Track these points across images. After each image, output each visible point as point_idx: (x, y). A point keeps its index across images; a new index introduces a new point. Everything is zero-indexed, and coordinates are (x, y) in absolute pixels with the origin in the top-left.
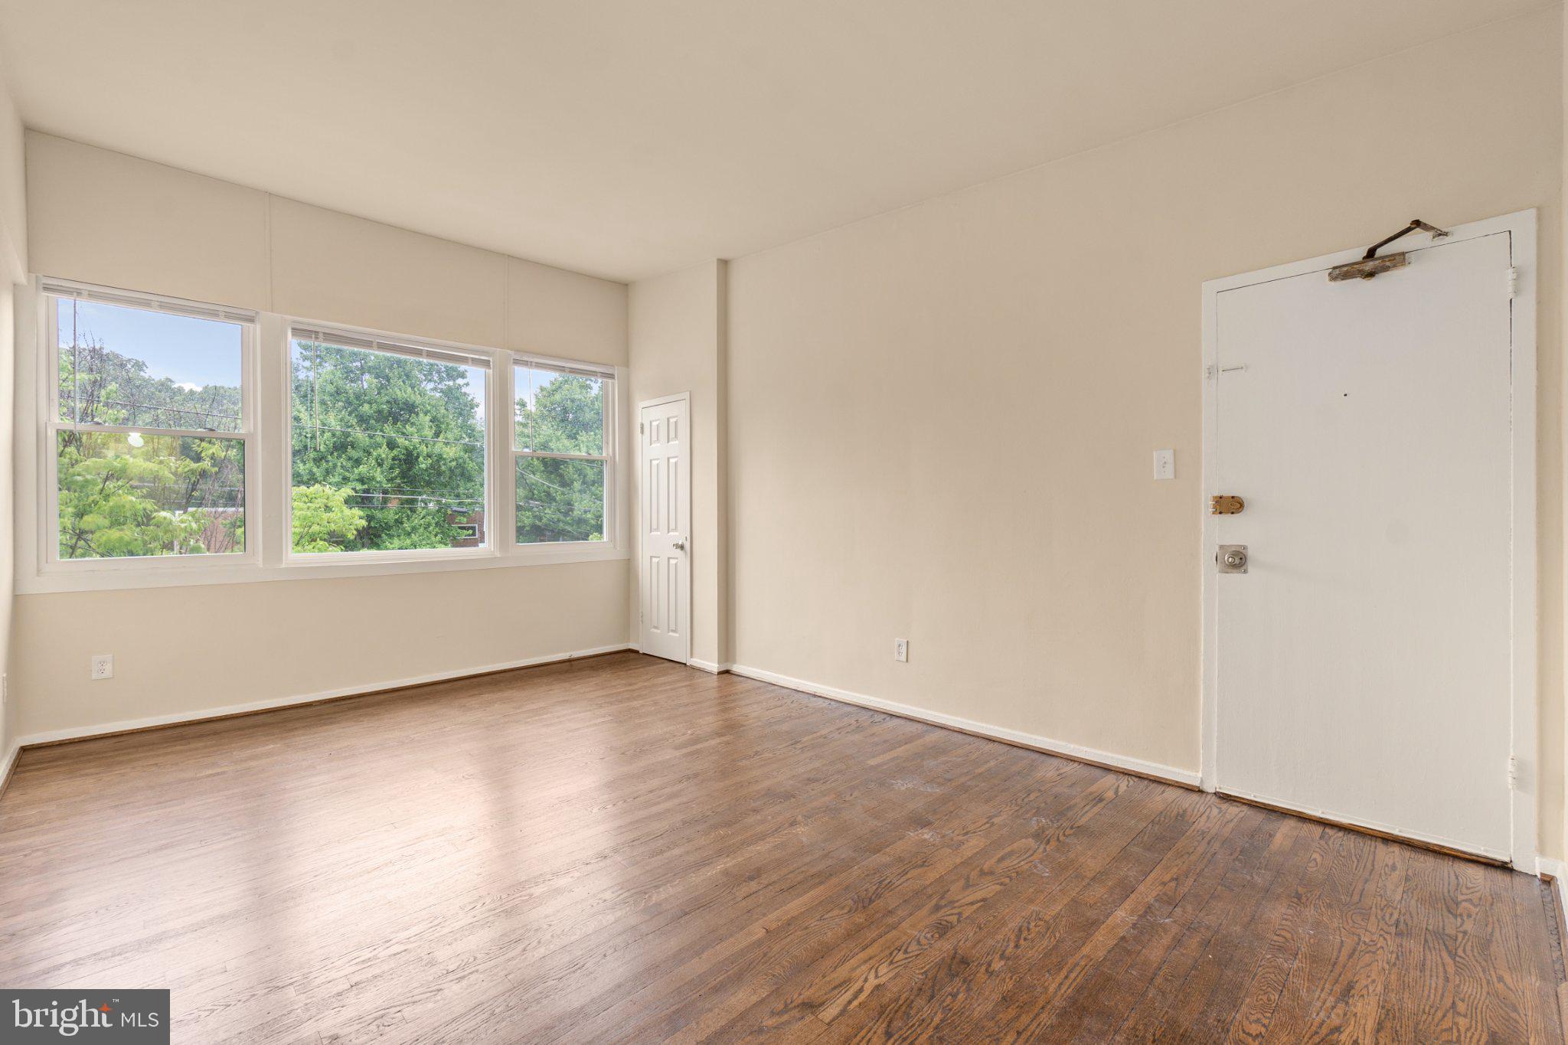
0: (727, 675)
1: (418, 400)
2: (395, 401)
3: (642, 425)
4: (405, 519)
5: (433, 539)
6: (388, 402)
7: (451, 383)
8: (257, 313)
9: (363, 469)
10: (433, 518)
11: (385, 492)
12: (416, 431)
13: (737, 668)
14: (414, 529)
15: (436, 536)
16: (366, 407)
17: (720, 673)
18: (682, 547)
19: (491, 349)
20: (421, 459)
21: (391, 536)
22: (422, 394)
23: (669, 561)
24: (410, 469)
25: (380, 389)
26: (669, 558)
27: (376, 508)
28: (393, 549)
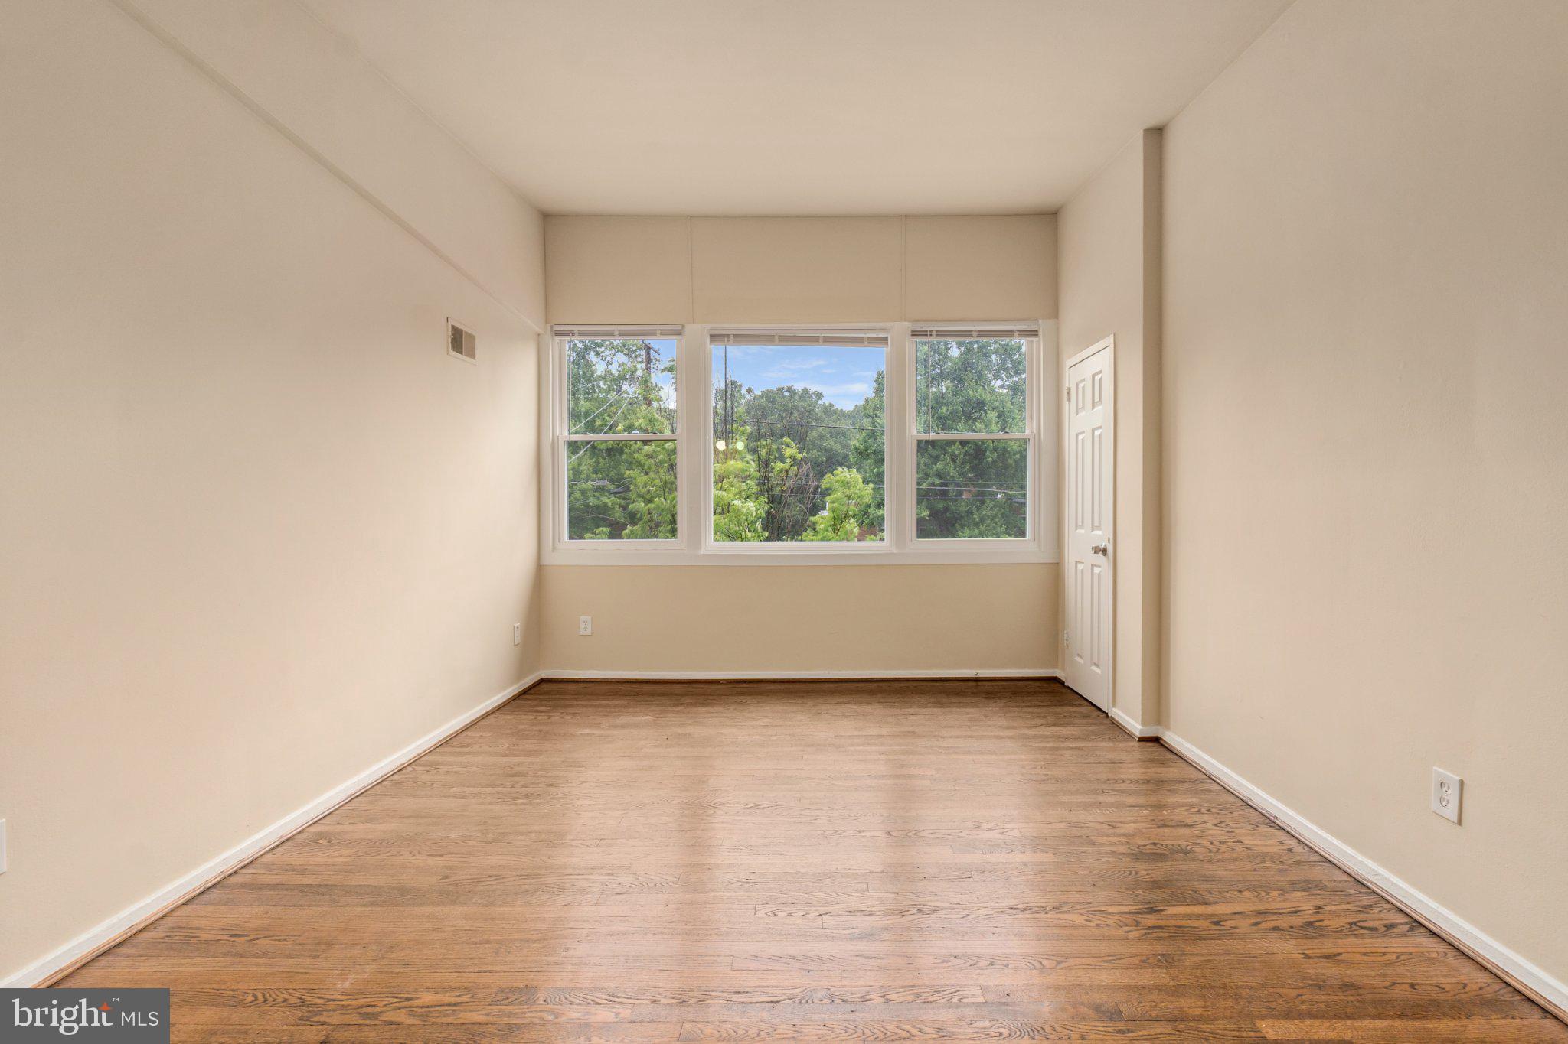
0: (1156, 744)
1: (988, 398)
2: (969, 401)
3: (1069, 389)
4: (975, 511)
5: (999, 529)
6: (962, 402)
7: (1016, 379)
8: (683, 326)
9: (940, 465)
10: (1000, 510)
11: (958, 485)
12: (983, 427)
13: (1171, 738)
14: (982, 520)
15: (1001, 526)
16: (944, 409)
17: (1142, 740)
18: (1104, 551)
19: (888, 324)
20: (988, 452)
21: (963, 526)
22: (992, 391)
23: (1092, 569)
24: (980, 463)
25: (955, 394)
26: (1093, 566)
27: (950, 500)
28: (965, 537)
